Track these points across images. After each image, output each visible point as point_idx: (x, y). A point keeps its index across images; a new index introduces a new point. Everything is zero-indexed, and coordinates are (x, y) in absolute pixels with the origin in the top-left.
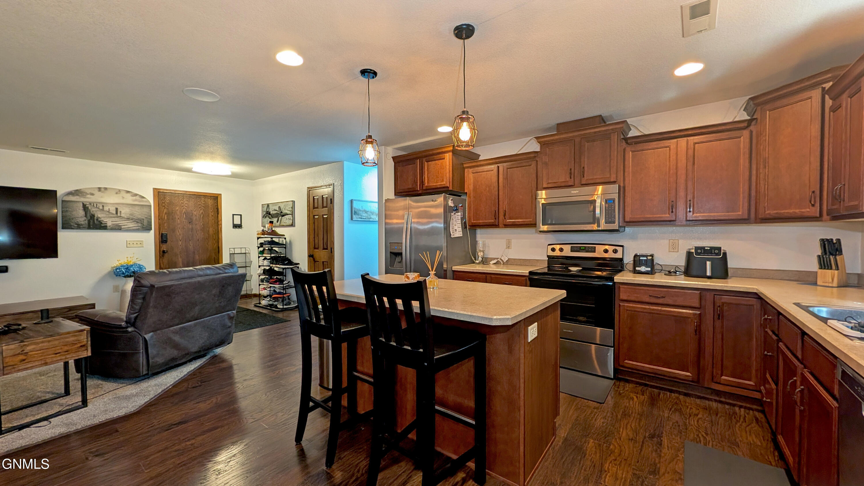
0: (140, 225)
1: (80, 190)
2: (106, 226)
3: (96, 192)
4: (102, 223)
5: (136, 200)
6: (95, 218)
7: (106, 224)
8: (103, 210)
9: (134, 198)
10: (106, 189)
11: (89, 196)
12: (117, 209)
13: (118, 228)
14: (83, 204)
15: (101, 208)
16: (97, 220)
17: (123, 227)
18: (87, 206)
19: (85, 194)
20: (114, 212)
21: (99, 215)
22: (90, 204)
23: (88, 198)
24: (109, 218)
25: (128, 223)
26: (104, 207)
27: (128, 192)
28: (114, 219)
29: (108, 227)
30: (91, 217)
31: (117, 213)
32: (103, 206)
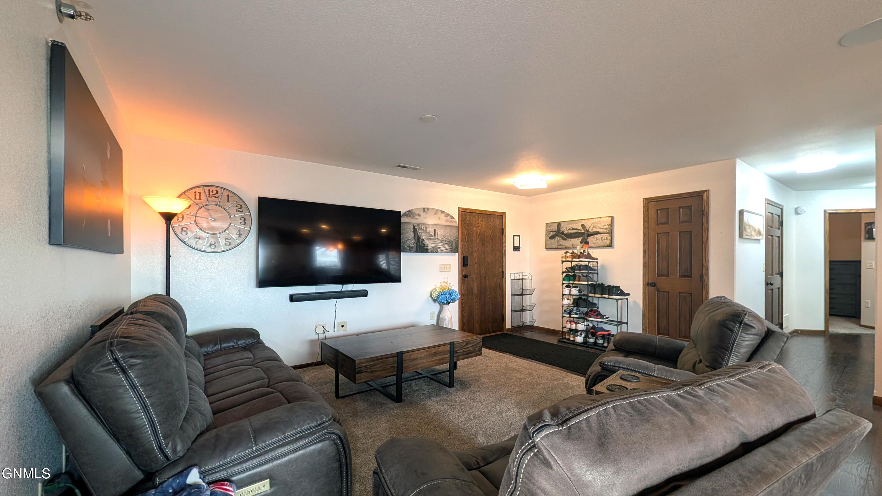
0: (450, 248)
1: (412, 210)
2: (428, 249)
3: (422, 213)
4: (425, 246)
5: (447, 221)
6: (421, 240)
7: (428, 246)
8: (426, 231)
9: (446, 218)
10: (428, 208)
11: (417, 217)
12: (435, 230)
13: (435, 251)
14: (413, 225)
15: (425, 229)
16: (422, 242)
17: (439, 250)
18: (416, 227)
19: (414, 215)
20: (433, 234)
21: (424, 237)
22: (418, 225)
23: (417, 219)
24: (430, 240)
25: (442, 245)
26: (427, 229)
27: (443, 212)
28: (433, 242)
29: (429, 250)
30: (418, 239)
31: (435, 236)
32: (426, 227)
